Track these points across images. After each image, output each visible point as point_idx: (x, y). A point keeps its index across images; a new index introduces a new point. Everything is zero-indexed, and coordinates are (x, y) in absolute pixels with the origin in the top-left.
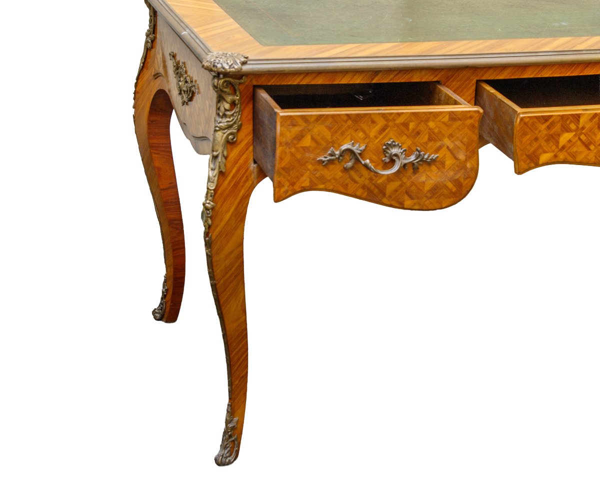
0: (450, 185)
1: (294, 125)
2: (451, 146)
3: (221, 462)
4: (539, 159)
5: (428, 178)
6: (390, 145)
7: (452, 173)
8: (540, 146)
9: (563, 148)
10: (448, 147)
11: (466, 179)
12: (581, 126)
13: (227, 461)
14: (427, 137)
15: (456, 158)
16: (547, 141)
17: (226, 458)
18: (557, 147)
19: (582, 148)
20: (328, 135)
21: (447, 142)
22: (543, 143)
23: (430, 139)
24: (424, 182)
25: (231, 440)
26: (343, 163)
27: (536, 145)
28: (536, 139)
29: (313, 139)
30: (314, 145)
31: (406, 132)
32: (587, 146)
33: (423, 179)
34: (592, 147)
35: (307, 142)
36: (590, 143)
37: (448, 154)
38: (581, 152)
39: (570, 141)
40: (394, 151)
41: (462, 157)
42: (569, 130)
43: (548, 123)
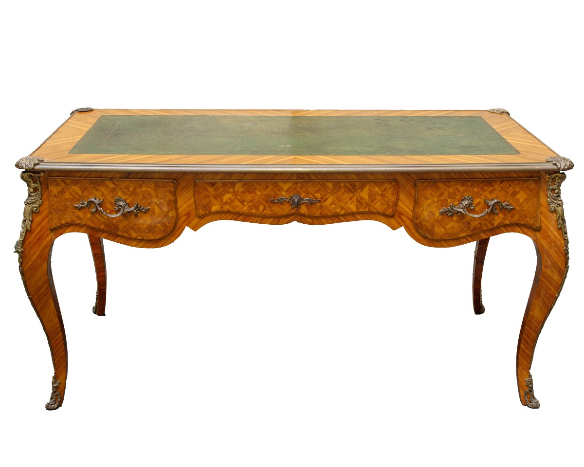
0: (159, 226)
1: (58, 185)
2: (158, 203)
3: (49, 407)
4: (211, 209)
5: (145, 221)
6: (118, 200)
7: (160, 219)
8: (211, 201)
9: (226, 203)
10: (156, 203)
11: (169, 223)
12: (236, 190)
13: (52, 406)
14: (141, 196)
15: (162, 210)
16: (215, 198)
17: (52, 405)
18: (222, 202)
19: (239, 204)
20: (80, 192)
21: (155, 200)
22: (213, 199)
23: (144, 198)
24: (143, 223)
25: (55, 394)
26: (91, 209)
27: (207, 200)
28: (208, 196)
29: (70, 193)
30: (71, 197)
31: (128, 192)
32: (242, 202)
33: (142, 221)
34: (245, 203)
35: (67, 195)
36: (244, 201)
37: (156, 207)
38: (238, 206)
39: (230, 199)
40: (121, 203)
41: (165, 209)
42: (229, 193)
43: (215, 187)
